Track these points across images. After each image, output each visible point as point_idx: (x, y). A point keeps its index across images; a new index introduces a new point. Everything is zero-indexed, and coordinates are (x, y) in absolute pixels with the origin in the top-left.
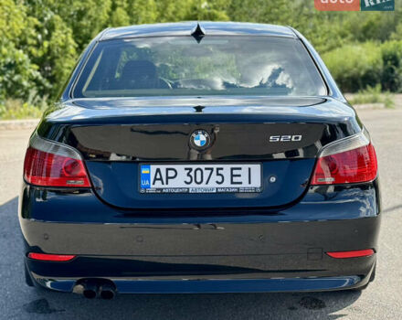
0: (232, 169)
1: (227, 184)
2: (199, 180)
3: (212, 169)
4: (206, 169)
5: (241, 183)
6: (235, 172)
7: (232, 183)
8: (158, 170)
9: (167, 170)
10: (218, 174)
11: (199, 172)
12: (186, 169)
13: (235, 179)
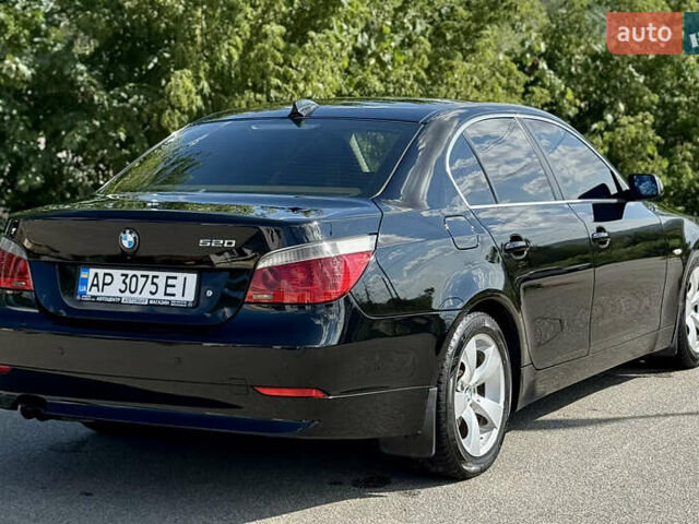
0: (168, 278)
1: (160, 295)
2: (133, 289)
3: (147, 277)
4: (142, 276)
5: (174, 295)
6: (170, 282)
7: (166, 294)
8: (96, 275)
9: (105, 274)
10: (153, 283)
11: (134, 279)
12: (123, 275)
13: (170, 290)
